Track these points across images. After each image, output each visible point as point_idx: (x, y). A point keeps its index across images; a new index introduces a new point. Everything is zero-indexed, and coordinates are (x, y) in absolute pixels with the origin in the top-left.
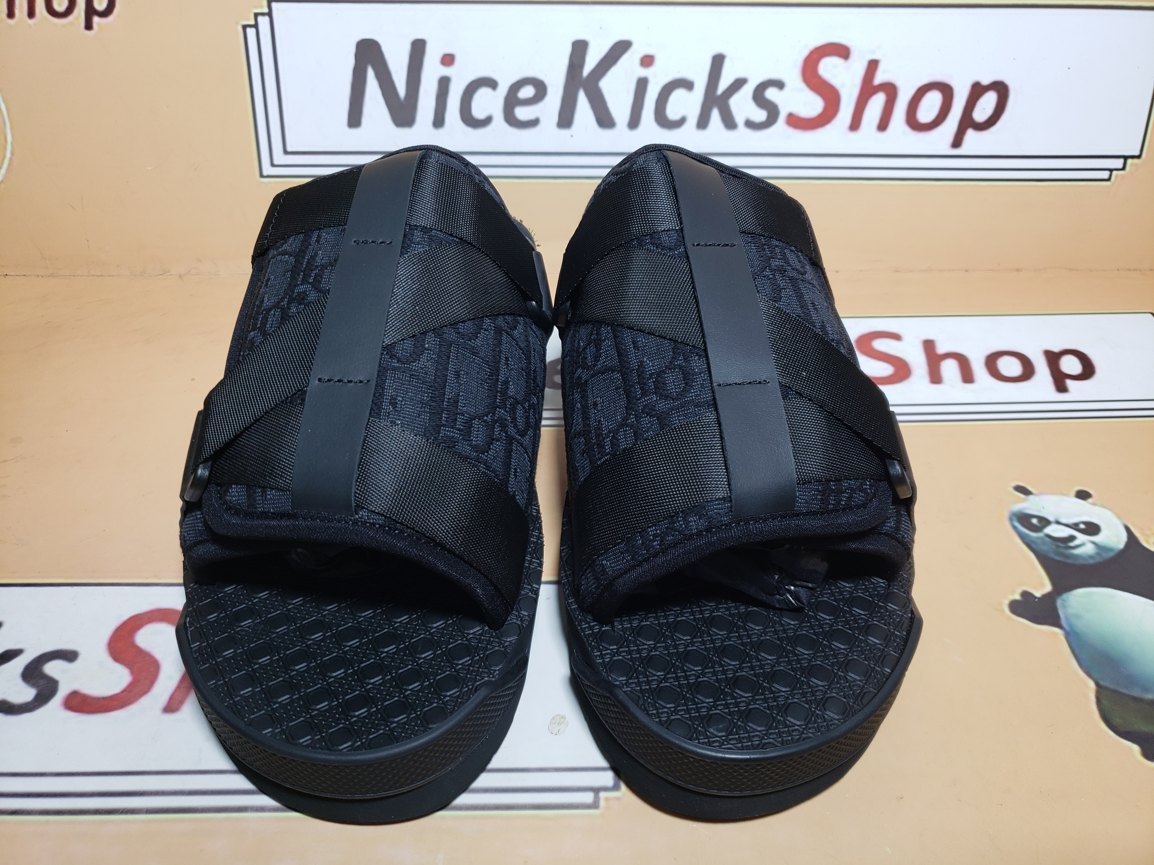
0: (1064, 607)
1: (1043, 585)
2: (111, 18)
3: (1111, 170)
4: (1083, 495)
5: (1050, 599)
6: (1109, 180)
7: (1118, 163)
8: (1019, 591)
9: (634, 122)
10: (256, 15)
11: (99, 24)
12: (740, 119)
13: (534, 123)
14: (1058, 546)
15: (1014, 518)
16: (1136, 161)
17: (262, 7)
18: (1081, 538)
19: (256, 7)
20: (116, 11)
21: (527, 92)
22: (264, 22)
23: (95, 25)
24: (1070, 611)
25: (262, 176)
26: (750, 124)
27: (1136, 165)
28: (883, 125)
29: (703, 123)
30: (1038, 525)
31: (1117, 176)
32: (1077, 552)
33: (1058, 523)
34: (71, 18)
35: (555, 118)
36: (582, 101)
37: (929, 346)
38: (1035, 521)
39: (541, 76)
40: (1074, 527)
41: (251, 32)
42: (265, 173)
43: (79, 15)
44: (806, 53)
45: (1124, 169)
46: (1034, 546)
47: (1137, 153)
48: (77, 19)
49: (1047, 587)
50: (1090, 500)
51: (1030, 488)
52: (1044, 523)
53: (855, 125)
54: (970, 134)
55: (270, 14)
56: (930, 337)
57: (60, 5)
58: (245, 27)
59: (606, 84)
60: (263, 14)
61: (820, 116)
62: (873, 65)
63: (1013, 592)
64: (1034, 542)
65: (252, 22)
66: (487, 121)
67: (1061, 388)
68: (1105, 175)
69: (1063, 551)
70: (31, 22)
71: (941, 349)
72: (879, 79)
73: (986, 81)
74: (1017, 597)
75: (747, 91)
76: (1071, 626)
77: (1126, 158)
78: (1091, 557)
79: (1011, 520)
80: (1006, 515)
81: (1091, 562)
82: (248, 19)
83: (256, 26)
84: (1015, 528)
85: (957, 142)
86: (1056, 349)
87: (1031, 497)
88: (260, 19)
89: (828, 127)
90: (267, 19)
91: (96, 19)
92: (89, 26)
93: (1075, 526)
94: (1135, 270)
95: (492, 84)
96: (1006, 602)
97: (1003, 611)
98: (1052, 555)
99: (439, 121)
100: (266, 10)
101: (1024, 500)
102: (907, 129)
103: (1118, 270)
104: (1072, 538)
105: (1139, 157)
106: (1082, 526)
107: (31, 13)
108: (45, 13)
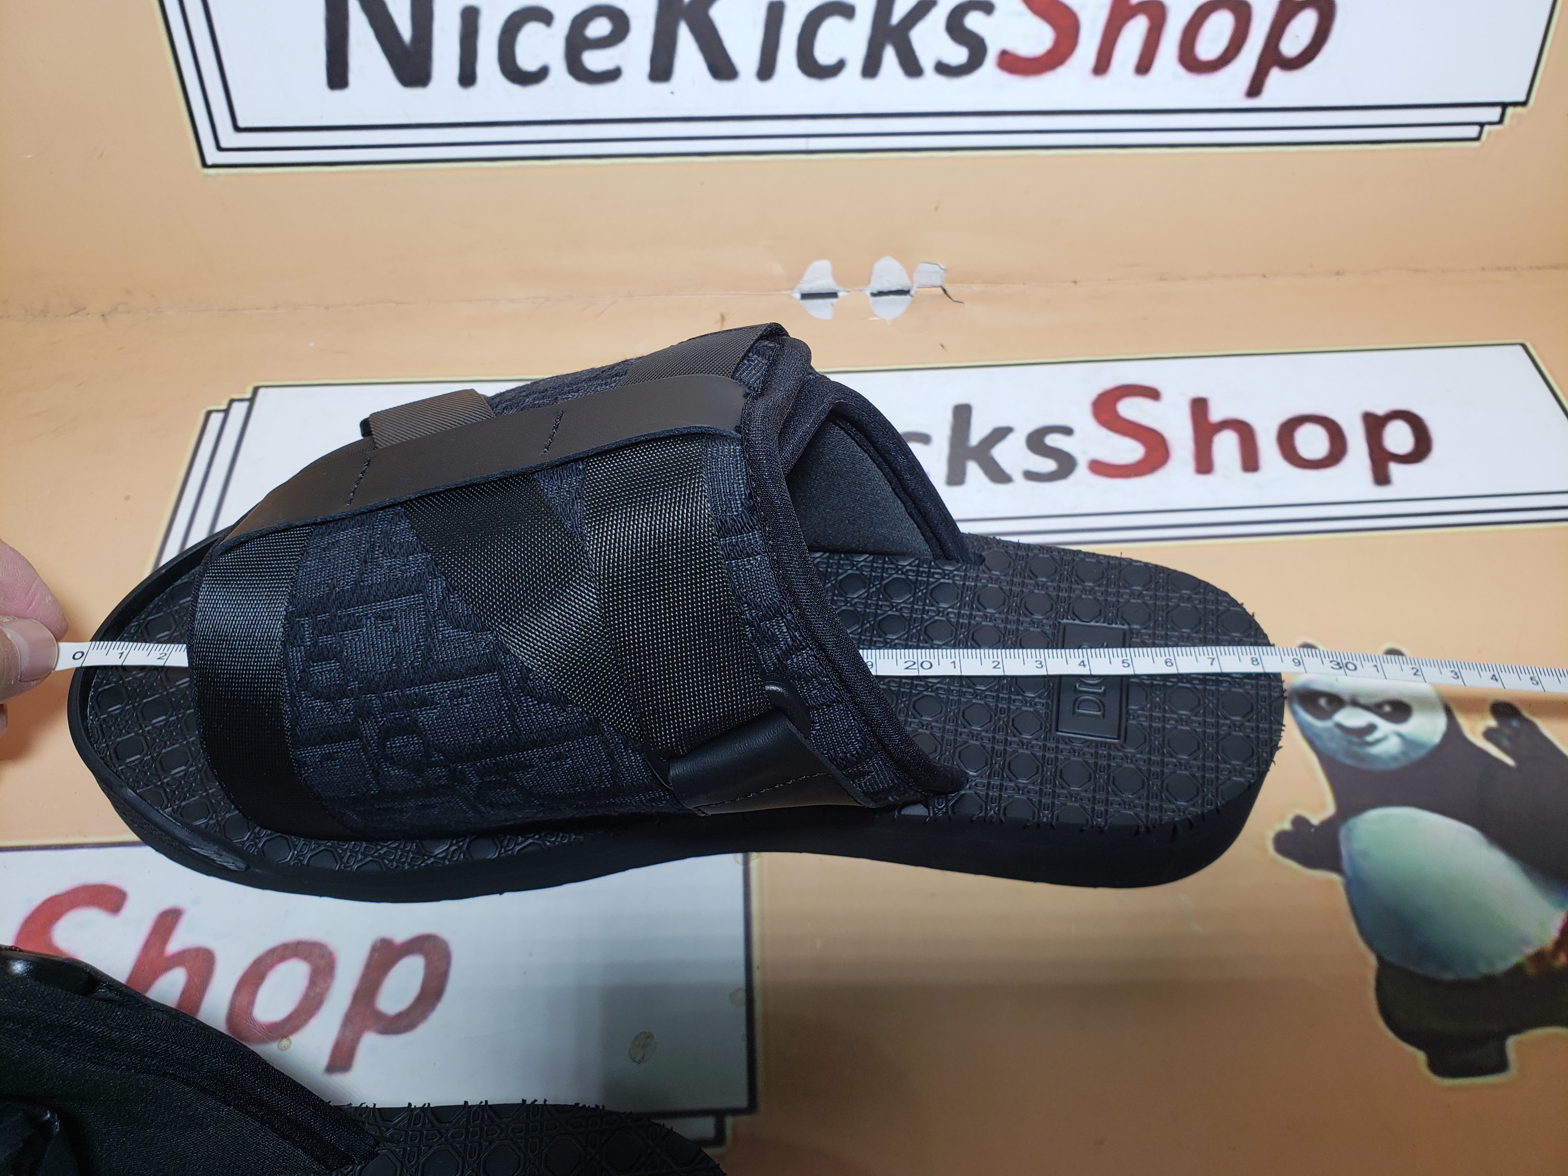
0: (1349, 838)
1: (1324, 806)
3: (1482, 125)
5: (1331, 826)
6: (1478, 139)
7: (1494, 114)
8: (1290, 816)
9: (766, 70)
12: (927, 62)
13: (613, 75)
14: (1351, 742)
15: (1294, 699)
16: (1519, 110)
18: (1384, 727)
21: (600, 28)
24: (1356, 845)
25: (205, 165)
26: (943, 69)
27: (1519, 116)
28: (1144, 66)
29: (871, 68)
30: (1327, 707)
31: (1490, 133)
32: (1376, 750)
33: (1355, 704)
35: (646, 67)
36: (685, 40)
37: (1199, 408)
38: (1323, 701)
39: (619, 3)
40: (1376, 710)
42: (209, 162)
45: (1501, 121)
46: (1318, 743)
47: (1522, 98)
49: (1330, 809)
52: (1335, 704)
53: (1102, 66)
54: (1276, 75)
56: (1202, 394)
59: (719, 12)
61: (1050, 53)
63: (1284, 819)
64: (1318, 737)
66: (541, 75)
67: (1381, 478)
68: (1473, 131)
69: (1357, 749)
71: (1217, 413)
74: (1287, 826)
75: (938, 16)
76: (1354, 869)
77: (1504, 106)
79: (1290, 700)
84: (1295, 714)
85: (1255, 88)
86: (1381, 410)
89: (1061, 71)
93: (1378, 709)
94: (1507, 269)
95: (544, 17)
96: (1271, 835)
97: (1265, 848)
98: (1341, 757)
99: (467, 77)
102: (1181, 71)
103: (1484, 269)
104: (1372, 728)
105: (1524, 104)
106: (1386, 707)
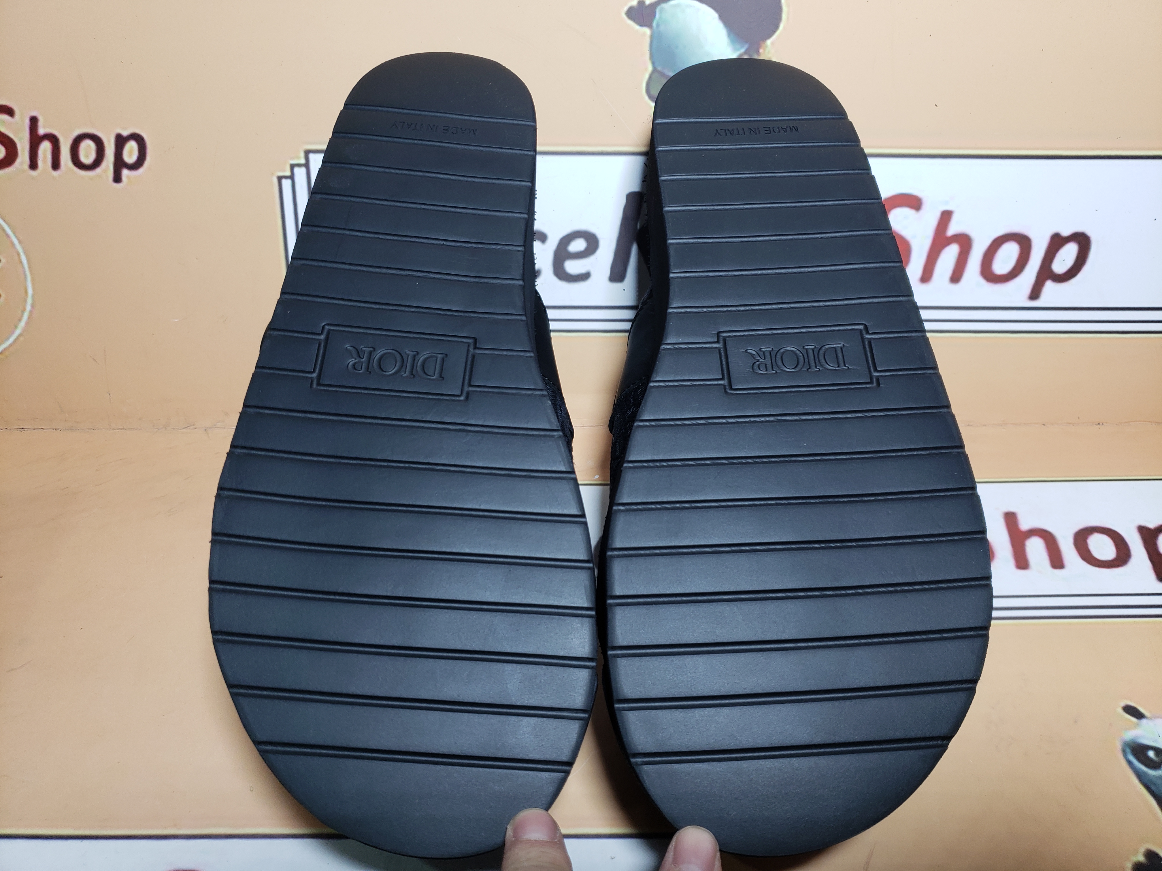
2: (141, 171)
8: (1142, 850)
10: (292, 167)
11: (128, 177)
13: (585, 277)
15: (1128, 750)
17: (298, 158)
19: (292, 159)
20: (146, 164)
21: (578, 246)
22: (300, 173)
23: (124, 178)
28: (956, 277)
30: (1157, 759)
34: (98, 170)
35: (607, 272)
37: (1011, 519)
38: (1151, 754)
39: (593, 229)
41: (287, 184)
43: (108, 167)
46: (1153, 788)
48: (105, 171)
51: (1141, 709)
53: (926, 277)
54: (1049, 287)
55: (307, 165)
56: (1012, 510)
57: (87, 157)
58: (280, 179)
60: (299, 165)
62: (946, 217)
63: (1135, 851)
64: (1153, 783)
65: (288, 173)
70: (55, 174)
71: (1025, 525)
72: (953, 229)
73: (1066, 232)
74: (1141, 858)
79: (1124, 752)
80: (1119, 746)
82: (284, 171)
83: (292, 177)
84: (1130, 763)
85: (1035, 294)
86: (1152, 523)
87: (1144, 721)
88: (296, 170)
90: (303, 170)
91: (125, 172)
92: (117, 178)
95: (541, 237)
96: (1128, 866)
100: (303, 161)
101: (1138, 725)
102: (982, 281)
107: (56, 165)
108: (71, 165)
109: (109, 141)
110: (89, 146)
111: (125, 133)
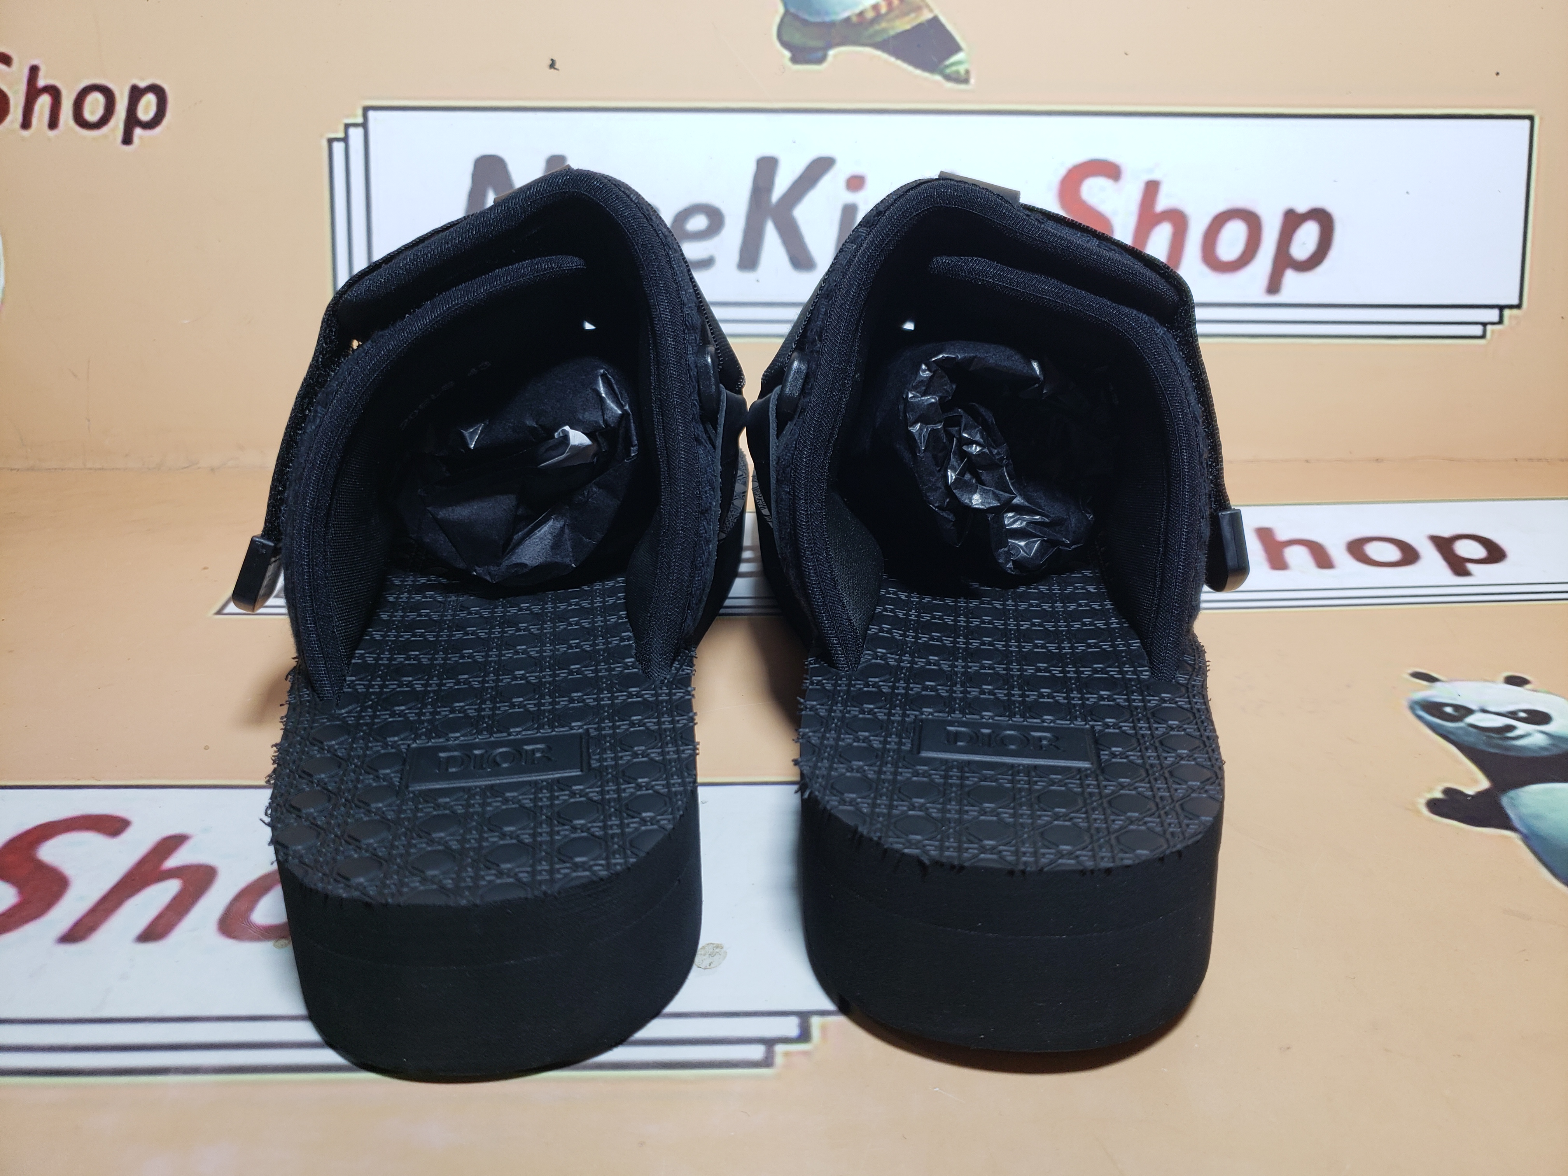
0: (1514, 806)
1: (1476, 781)
2: (158, 130)
3: (1484, 325)
4: (1516, 681)
5: (1489, 797)
6: (1483, 336)
7: (1493, 315)
10: (347, 126)
11: (141, 138)
13: (707, 263)
14: (1489, 737)
15: (1417, 707)
16: (1515, 312)
17: (355, 116)
18: (1522, 728)
19: (348, 117)
20: (166, 121)
21: (698, 223)
22: (356, 135)
23: (136, 139)
24: (1524, 811)
27: (1516, 317)
30: (1456, 714)
31: (1493, 332)
33: (1484, 711)
34: (105, 130)
35: (735, 257)
36: (771, 236)
37: (1264, 533)
38: (1449, 710)
39: (716, 202)
40: (1510, 715)
41: (338, 147)
43: (117, 126)
44: (1062, 172)
45: (1501, 322)
46: (1453, 737)
47: (1515, 302)
48: (113, 130)
49: (1484, 784)
50: (1528, 686)
51: (1435, 675)
52: (1463, 712)
54: (1290, 277)
55: (365, 125)
56: (1266, 525)
57: (93, 113)
58: (331, 141)
59: (802, 213)
60: (356, 125)
62: (1152, 189)
63: (1431, 790)
64: (1452, 733)
65: (341, 135)
67: (1461, 572)
68: (1477, 330)
69: (1500, 742)
70: (52, 134)
71: (1282, 535)
72: (1162, 204)
73: (1302, 208)
74: (1439, 795)
76: (1529, 827)
77: (1501, 308)
78: (1543, 748)
79: (1412, 709)
80: (1405, 704)
81: (1545, 754)
82: (336, 131)
83: (345, 140)
84: (1420, 718)
85: (1274, 286)
86: (1446, 533)
87: (1438, 684)
88: (352, 131)
90: (360, 131)
91: (138, 132)
92: (127, 139)
93: (1513, 715)
94: (1539, 460)
97: (1418, 812)
98: (1483, 747)
100: (360, 120)
101: (1430, 687)
102: (1205, 270)
103: (1516, 460)
104: (1511, 728)
105: (1518, 306)
106: (1523, 715)
107: (53, 123)
108: (72, 123)
109: (122, 94)
110: (97, 100)
111: (142, 84)
